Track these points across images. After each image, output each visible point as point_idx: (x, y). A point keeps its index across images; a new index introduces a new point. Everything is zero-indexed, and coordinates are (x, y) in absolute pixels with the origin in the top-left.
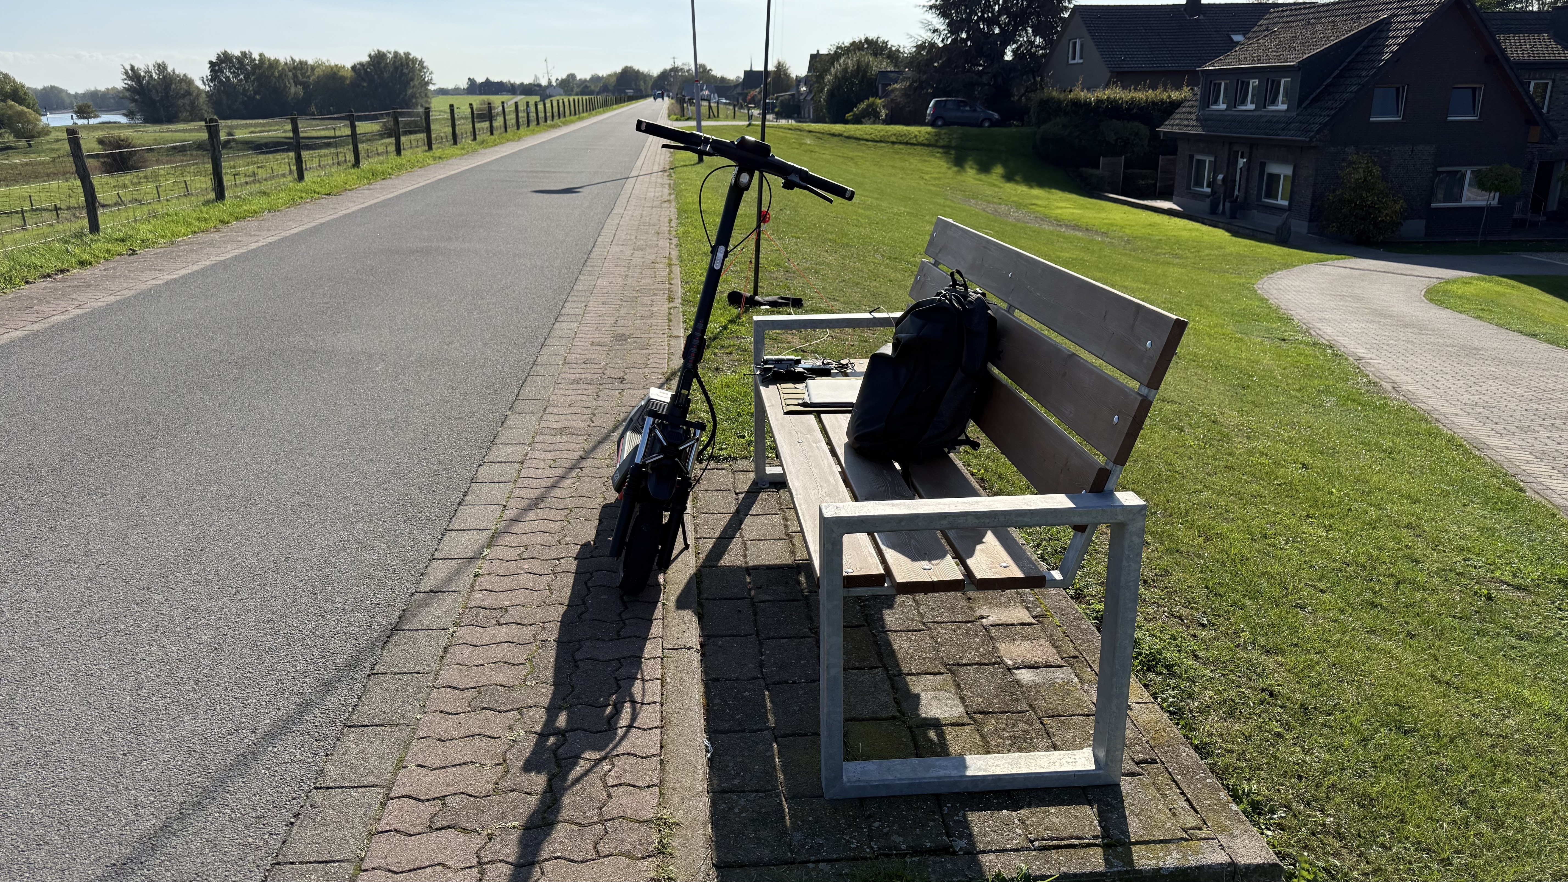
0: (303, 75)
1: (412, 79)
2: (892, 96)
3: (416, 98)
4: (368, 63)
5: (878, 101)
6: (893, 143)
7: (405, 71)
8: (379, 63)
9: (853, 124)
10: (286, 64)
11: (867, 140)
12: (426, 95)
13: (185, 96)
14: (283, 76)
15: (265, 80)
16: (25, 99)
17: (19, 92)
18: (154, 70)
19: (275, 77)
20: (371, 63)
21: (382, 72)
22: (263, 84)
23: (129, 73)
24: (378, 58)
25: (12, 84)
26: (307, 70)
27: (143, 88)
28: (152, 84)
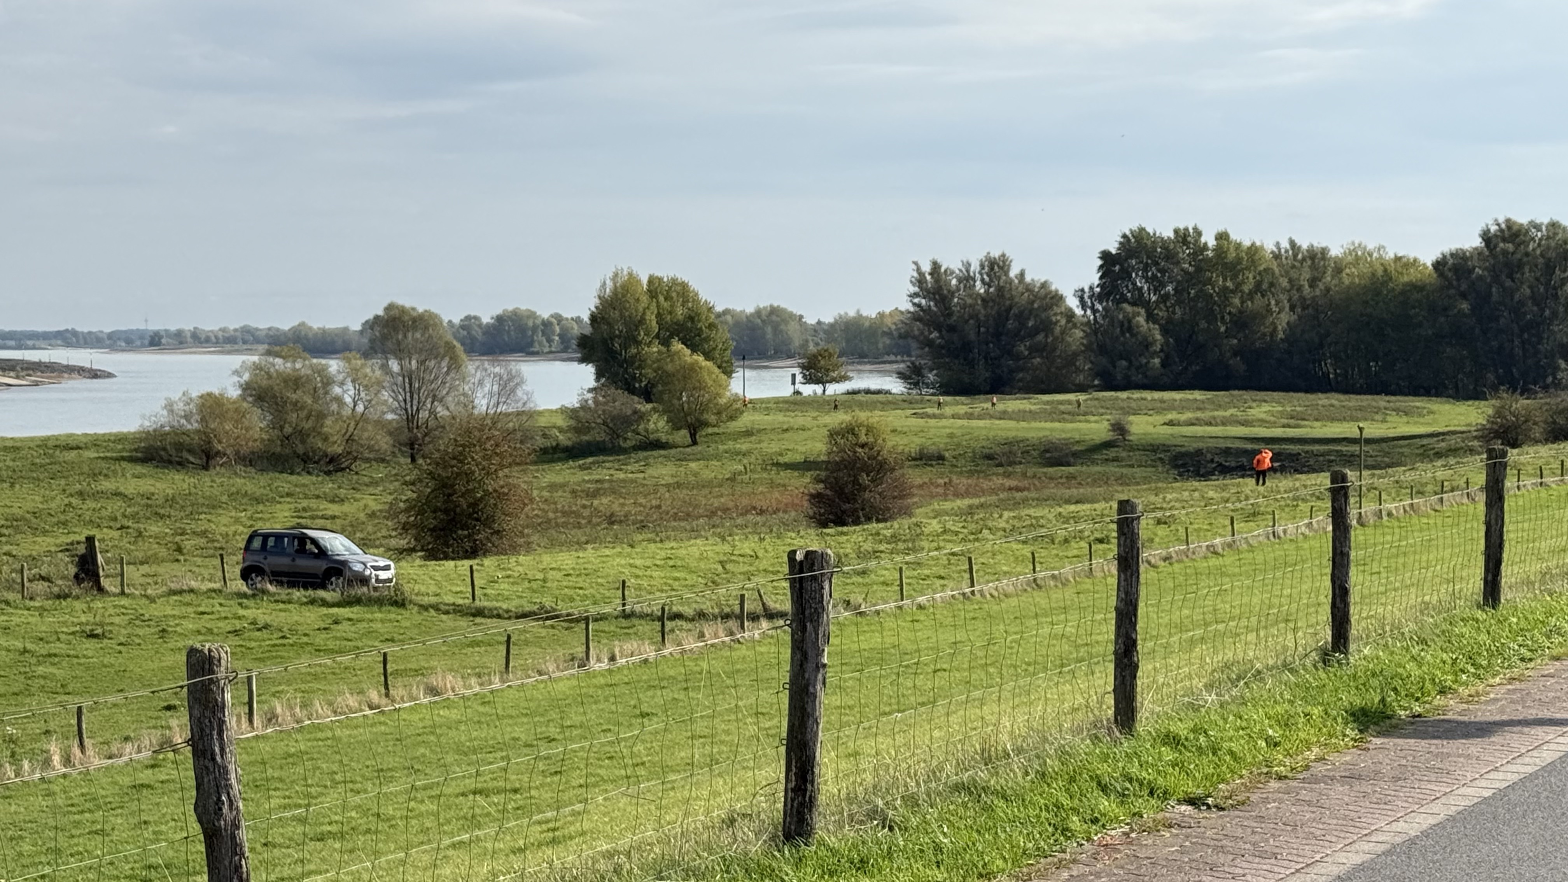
0: (1314, 283)
4: (1478, 252)
8: (1505, 252)
13: (1037, 333)
14: (1265, 286)
15: (1220, 297)
16: (707, 339)
17: (699, 321)
18: (981, 274)
19: (1246, 288)
20: (1487, 253)
21: (1511, 276)
22: (1216, 307)
23: (926, 282)
24: (1504, 240)
25: (690, 305)
26: (1325, 273)
27: (950, 315)
28: (970, 306)
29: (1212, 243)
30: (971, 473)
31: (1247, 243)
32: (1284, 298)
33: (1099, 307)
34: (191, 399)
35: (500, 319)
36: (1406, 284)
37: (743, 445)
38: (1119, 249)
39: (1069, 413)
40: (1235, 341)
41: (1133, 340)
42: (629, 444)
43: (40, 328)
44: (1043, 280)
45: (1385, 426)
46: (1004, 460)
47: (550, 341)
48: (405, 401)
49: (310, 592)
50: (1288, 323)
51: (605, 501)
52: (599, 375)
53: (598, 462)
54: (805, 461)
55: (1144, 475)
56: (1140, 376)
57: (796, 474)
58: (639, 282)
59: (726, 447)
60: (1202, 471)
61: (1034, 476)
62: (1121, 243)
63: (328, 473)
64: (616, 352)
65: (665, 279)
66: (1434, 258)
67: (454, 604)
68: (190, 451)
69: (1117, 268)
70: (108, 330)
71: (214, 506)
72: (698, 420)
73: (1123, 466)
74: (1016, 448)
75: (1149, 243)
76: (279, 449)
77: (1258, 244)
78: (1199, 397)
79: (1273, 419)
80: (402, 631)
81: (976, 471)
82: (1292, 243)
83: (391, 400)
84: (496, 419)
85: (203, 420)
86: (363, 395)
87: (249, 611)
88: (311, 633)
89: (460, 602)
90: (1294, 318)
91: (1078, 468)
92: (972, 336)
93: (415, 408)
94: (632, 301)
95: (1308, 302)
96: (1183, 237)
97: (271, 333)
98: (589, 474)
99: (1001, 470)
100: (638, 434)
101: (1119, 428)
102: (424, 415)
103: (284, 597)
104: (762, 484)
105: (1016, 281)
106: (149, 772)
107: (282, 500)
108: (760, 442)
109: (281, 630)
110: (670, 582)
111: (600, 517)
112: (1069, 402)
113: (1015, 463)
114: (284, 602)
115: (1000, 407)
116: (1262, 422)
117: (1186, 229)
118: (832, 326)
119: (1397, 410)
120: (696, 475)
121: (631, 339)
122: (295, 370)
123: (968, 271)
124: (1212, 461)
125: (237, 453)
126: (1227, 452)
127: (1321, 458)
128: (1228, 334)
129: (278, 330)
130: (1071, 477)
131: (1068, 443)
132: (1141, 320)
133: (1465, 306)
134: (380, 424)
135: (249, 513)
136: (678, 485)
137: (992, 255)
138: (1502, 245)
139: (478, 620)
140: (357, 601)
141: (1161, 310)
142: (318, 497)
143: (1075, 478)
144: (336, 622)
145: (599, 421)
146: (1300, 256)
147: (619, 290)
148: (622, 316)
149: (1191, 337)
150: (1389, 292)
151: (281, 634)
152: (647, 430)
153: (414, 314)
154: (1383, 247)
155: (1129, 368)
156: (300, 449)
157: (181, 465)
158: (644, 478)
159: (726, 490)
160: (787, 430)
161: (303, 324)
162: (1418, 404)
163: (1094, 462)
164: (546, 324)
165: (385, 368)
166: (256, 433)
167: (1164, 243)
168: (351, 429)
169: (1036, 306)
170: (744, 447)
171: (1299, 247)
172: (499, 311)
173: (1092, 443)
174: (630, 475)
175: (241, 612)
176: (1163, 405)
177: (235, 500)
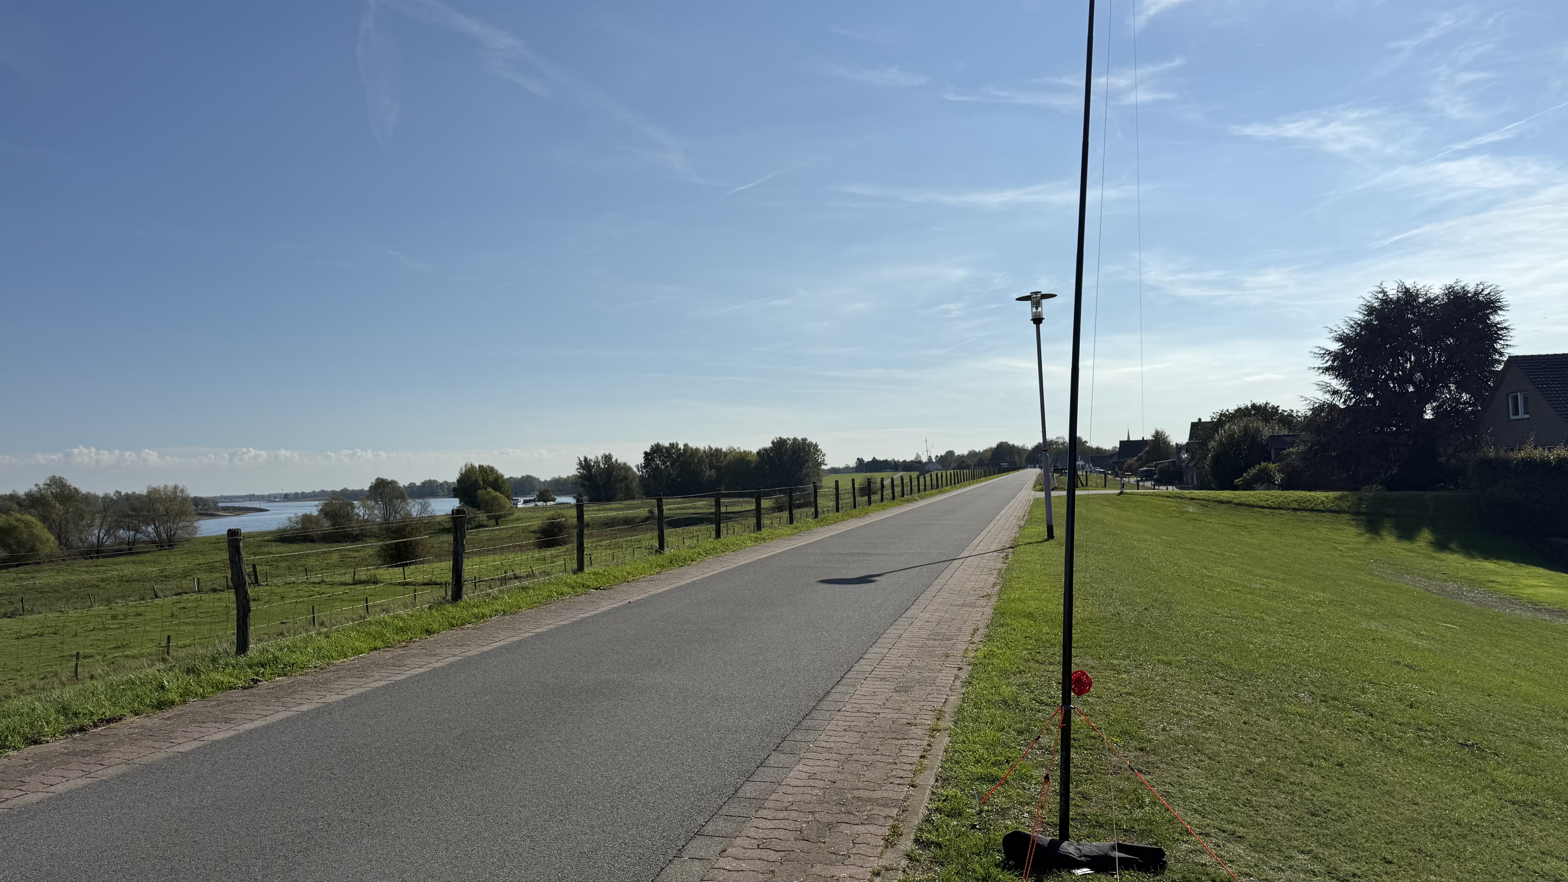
0: (717, 460)
1: (807, 461)
2: (1289, 460)
3: (810, 477)
4: (771, 448)
5: (1272, 466)
6: (1294, 509)
7: (802, 454)
8: (780, 448)
9: (1244, 490)
10: (704, 452)
11: (1262, 507)
12: (818, 474)
13: (623, 480)
14: (701, 461)
15: (686, 466)
16: (502, 487)
17: (498, 481)
18: (602, 460)
19: (694, 463)
20: (774, 449)
21: (782, 456)
22: (685, 469)
23: (582, 464)
24: (779, 444)
25: (494, 475)
26: (721, 457)
27: (591, 476)
28: (599, 472)
29: (682, 448)
31: (694, 448)
32: (707, 466)
33: (644, 470)
35: (423, 483)
37: (515, 524)
38: (650, 451)
39: (634, 507)
40: (692, 481)
42: (472, 526)
43: (239, 494)
44: (624, 462)
45: (738, 507)
46: (611, 525)
47: (443, 491)
48: (384, 514)
50: (709, 473)
52: (460, 501)
54: (536, 529)
57: (532, 533)
58: (475, 467)
59: (509, 525)
60: (680, 525)
61: (622, 530)
62: (651, 448)
63: (353, 542)
64: (467, 493)
65: (485, 466)
66: (757, 451)
67: (396, 582)
69: (650, 457)
70: (267, 494)
72: (499, 516)
73: (653, 525)
74: (616, 520)
75: (661, 448)
76: (334, 534)
77: (698, 448)
78: (679, 500)
79: (704, 506)
80: (376, 592)
81: (600, 529)
82: (710, 447)
83: (379, 514)
84: (420, 519)
86: (367, 512)
88: (341, 594)
89: (399, 581)
90: (711, 472)
91: (636, 526)
92: (600, 482)
93: (388, 516)
94: (473, 474)
95: (716, 467)
96: (672, 446)
97: (332, 492)
99: (610, 528)
100: (475, 522)
101: (652, 512)
102: (392, 518)
104: (522, 538)
105: (615, 462)
108: (522, 523)
112: (634, 504)
113: (616, 525)
116: (700, 508)
117: (673, 443)
118: (549, 481)
119: (745, 502)
120: (497, 536)
121: (473, 488)
122: (340, 504)
123: (597, 460)
124: (684, 521)
125: (317, 536)
126: (689, 518)
128: (689, 478)
129: (335, 491)
131: (634, 518)
133: (768, 466)
134: (374, 522)
135: (322, 558)
136: (491, 539)
137: (606, 454)
138: (778, 446)
139: (406, 587)
140: (359, 583)
141: (666, 471)
144: (351, 590)
145: (460, 517)
146: (712, 452)
147: (468, 470)
148: (469, 479)
150: (742, 463)
152: (480, 520)
153: (388, 482)
154: (740, 448)
156: (342, 534)
158: (478, 538)
159: (509, 540)
160: (532, 519)
161: (345, 489)
163: (643, 525)
164: (441, 484)
165: (377, 503)
166: (325, 528)
167: (666, 448)
168: (362, 525)
169: (622, 471)
171: (712, 449)
172: (423, 481)
173: (643, 517)
174: (472, 537)
175: (314, 589)
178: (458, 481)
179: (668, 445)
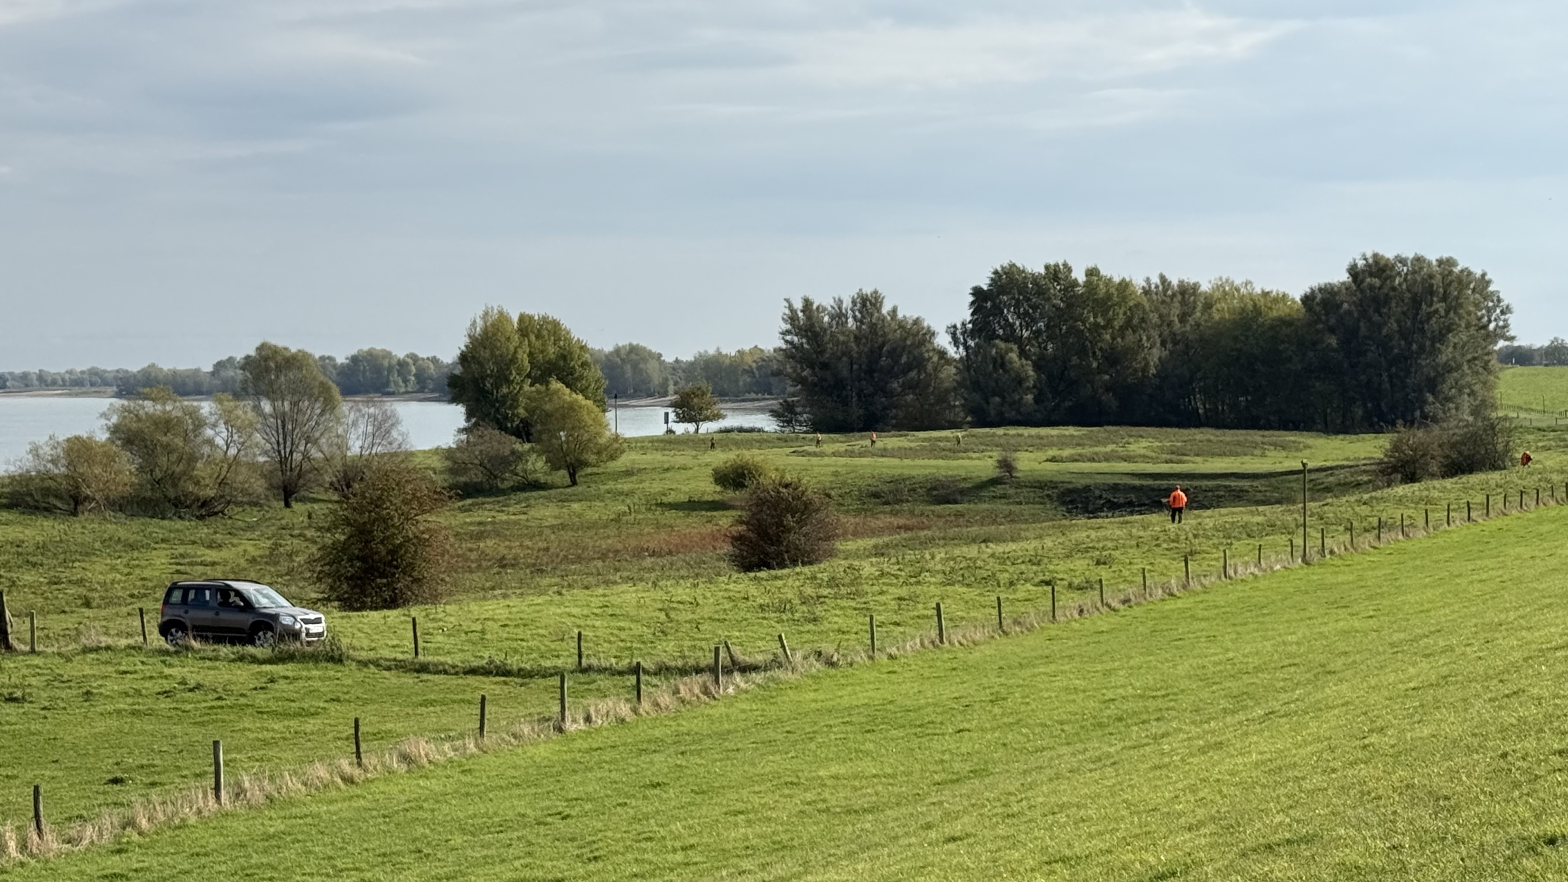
0: (1185, 317)
1: (1454, 328)
3: (1460, 373)
4: (1346, 286)
7: (1440, 306)
8: (1373, 287)
13: (910, 370)
14: (1135, 321)
15: (1091, 333)
16: (581, 378)
17: (572, 360)
18: (853, 311)
19: (1117, 324)
20: (1354, 288)
21: (1378, 311)
22: (1087, 343)
23: (798, 319)
24: (1371, 275)
25: (562, 343)
26: (1195, 308)
27: (822, 352)
28: (843, 343)
29: (1082, 279)
30: (858, 512)
31: (1117, 279)
33: (971, 343)
34: (58, 443)
35: (355, 359)
36: (1273, 320)
37: (624, 486)
38: (990, 285)
39: (950, 450)
40: (1107, 377)
41: (1007, 376)
42: (507, 484)
44: (915, 317)
45: (1263, 460)
46: (891, 498)
47: (406, 381)
48: (278, 442)
49: (238, 648)
50: (1160, 359)
51: (490, 543)
52: (469, 415)
53: (477, 504)
54: (690, 501)
55: (1032, 511)
56: (1013, 412)
57: (681, 514)
58: (508, 320)
59: (607, 487)
60: (1091, 508)
61: (922, 514)
62: (992, 279)
63: (201, 518)
64: (488, 392)
65: (536, 318)
66: (1302, 293)
67: (395, 660)
68: (56, 496)
69: (989, 304)
71: (88, 553)
72: (578, 460)
73: (1012, 503)
74: (902, 486)
75: (1020, 279)
76: (149, 494)
77: (1128, 280)
78: (1075, 433)
79: (1154, 454)
80: (345, 690)
81: (864, 509)
82: (1163, 279)
83: (263, 442)
85: (70, 464)
86: (236, 437)
87: (175, 669)
88: (249, 693)
89: (400, 657)
90: (1165, 353)
91: (966, 506)
92: (845, 373)
93: (288, 450)
94: (503, 340)
95: (1178, 338)
96: (1055, 273)
97: (120, 376)
98: (470, 516)
99: (888, 508)
100: (517, 475)
101: (1006, 465)
102: (297, 457)
103: (211, 654)
104: (647, 525)
105: (889, 318)
106: (117, 858)
107: (157, 546)
108: (641, 482)
109: (215, 691)
110: (616, 632)
111: (489, 560)
112: (947, 439)
113: (902, 501)
114: (210, 659)
115: (879, 444)
116: (1145, 458)
117: (1057, 265)
118: (691, 364)
119: (1275, 445)
120: (579, 516)
121: (503, 378)
122: (164, 412)
123: (840, 308)
124: (1100, 497)
125: (107, 498)
126: (1115, 488)
127: (1210, 494)
128: (1100, 371)
129: (127, 371)
130: (959, 515)
131: (955, 480)
132: (1014, 356)
133: (1333, 341)
134: (253, 466)
135: (125, 561)
136: (563, 526)
137: (864, 292)
138: (1368, 280)
139: (425, 676)
140: (290, 658)
141: (1033, 346)
142: (194, 543)
143: (963, 516)
144: (272, 681)
145: (477, 462)
146: (1170, 292)
147: (490, 329)
148: (492, 354)
149: (1063, 373)
150: (1259, 326)
151: (216, 696)
152: (525, 471)
153: (288, 354)
154: (1251, 283)
155: (1002, 404)
156: (171, 493)
157: (48, 510)
158: (527, 520)
159: (612, 531)
160: (668, 470)
161: (153, 366)
162: (1292, 438)
163: (981, 500)
164: (402, 364)
165: (257, 408)
166: (125, 478)
167: (1035, 279)
168: (224, 473)
169: (908, 342)
170: (626, 487)
171: (1170, 283)
172: (354, 352)
173: (978, 480)
174: (513, 517)
175: (167, 671)
176: (1042, 442)
177: (109, 547)
178: (464, 358)
179: (1043, 271)
